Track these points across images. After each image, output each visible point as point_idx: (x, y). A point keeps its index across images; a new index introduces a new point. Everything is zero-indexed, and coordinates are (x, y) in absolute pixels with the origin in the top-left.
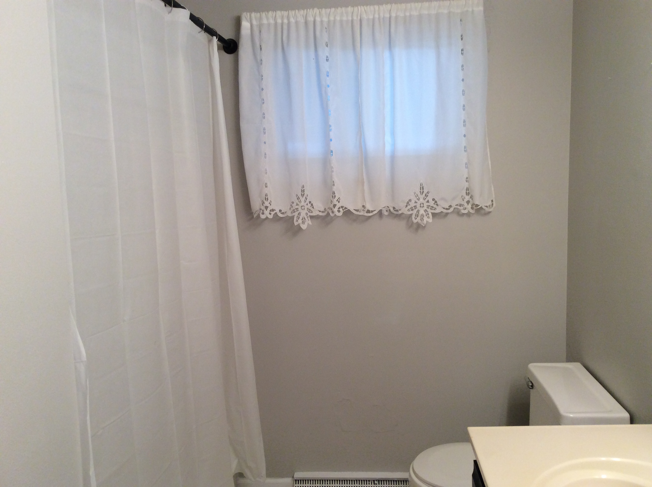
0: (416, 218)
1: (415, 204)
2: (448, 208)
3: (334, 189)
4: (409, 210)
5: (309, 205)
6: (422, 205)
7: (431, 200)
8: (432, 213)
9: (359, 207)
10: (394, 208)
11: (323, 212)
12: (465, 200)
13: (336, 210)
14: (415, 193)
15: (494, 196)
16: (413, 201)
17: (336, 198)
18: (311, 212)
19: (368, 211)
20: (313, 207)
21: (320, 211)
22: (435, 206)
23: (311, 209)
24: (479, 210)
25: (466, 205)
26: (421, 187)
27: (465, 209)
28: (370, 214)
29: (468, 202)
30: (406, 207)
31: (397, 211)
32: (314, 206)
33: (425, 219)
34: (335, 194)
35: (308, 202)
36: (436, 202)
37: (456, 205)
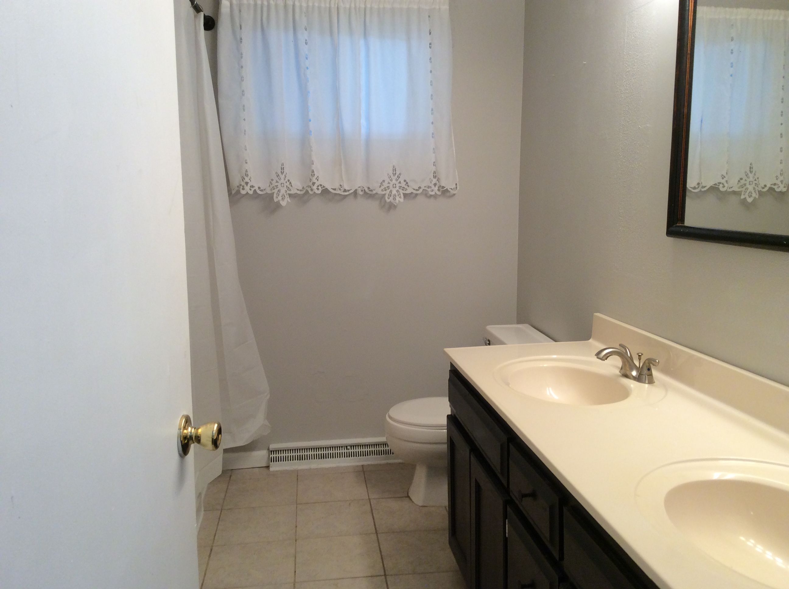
0: (389, 198)
1: (388, 185)
2: (418, 189)
3: (314, 167)
4: (382, 190)
5: (288, 183)
6: (394, 186)
7: (402, 181)
8: (403, 193)
9: (337, 186)
10: (369, 188)
11: (300, 190)
12: (432, 182)
13: (315, 187)
14: (388, 174)
15: (458, 180)
16: (386, 182)
17: (316, 176)
18: (290, 191)
19: (345, 191)
20: (291, 186)
21: (298, 190)
22: (406, 187)
23: (289, 186)
24: (445, 192)
25: (433, 187)
26: (394, 169)
27: (433, 191)
28: (347, 193)
29: (435, 185)
30: (380, 187)
31: (371, 191)
32: (292, 184)
33: (398, 198)
34: (314, 172)
35: (287, 180)
36: (407, 183)
37: (424, 187)
